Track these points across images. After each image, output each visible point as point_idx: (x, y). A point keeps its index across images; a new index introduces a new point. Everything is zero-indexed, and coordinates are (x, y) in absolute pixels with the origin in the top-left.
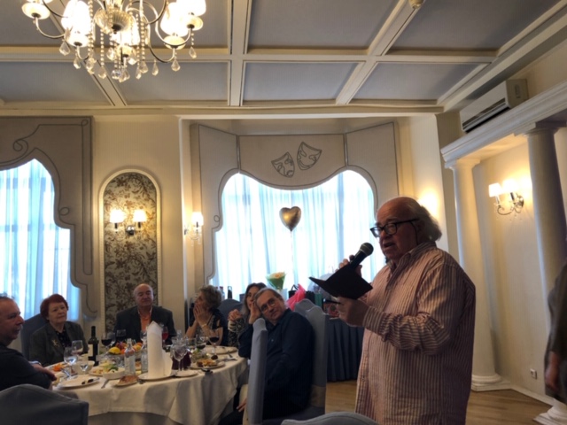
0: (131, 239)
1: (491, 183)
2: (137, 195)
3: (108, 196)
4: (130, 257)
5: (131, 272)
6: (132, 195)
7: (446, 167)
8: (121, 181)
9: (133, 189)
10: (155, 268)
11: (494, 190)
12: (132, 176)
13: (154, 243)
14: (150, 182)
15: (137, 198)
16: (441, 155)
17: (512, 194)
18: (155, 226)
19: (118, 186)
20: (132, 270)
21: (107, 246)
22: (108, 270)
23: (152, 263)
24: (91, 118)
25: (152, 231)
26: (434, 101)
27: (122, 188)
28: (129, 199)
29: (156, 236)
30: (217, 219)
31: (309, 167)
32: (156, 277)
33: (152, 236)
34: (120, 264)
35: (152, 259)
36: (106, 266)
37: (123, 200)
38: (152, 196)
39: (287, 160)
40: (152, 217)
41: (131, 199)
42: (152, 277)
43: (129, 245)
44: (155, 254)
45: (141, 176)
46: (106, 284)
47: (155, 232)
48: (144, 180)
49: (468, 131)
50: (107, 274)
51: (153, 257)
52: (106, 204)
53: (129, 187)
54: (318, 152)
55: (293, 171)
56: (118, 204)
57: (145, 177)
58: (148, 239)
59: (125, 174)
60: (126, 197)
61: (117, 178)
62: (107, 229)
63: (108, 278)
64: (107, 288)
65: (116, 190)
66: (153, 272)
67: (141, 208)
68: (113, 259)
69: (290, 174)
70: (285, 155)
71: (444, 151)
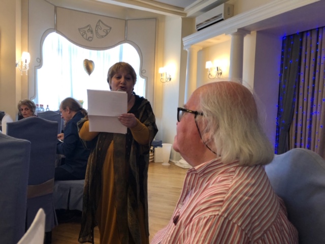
1: (208, 60)
7: (184, 49)
11: (208, 65)
16: (182, 41)
17: (217, 68)
26: (183, 9)
30: (39, 61)
31: (103, 37)
39: (89, 30)
49: (199, 30)
54: (109, 28)
55: (92, 38)
69: (90, 39)
70: (88, 26)
71: (184, 39)
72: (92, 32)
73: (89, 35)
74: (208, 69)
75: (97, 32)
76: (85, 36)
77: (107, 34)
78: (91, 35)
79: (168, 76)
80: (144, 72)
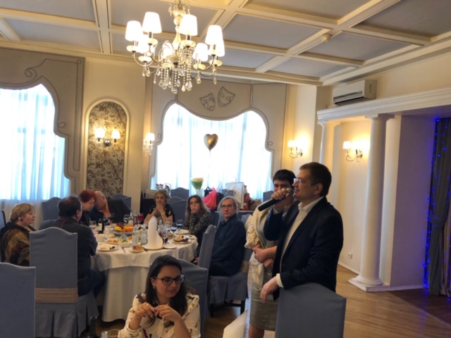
0: (107, 149)
1: (346, 140)
2: (113, 119)
3: (92, 117)
4: (105, 161)
5: (106, 171)
6: (110, 118)
7: (319, 123)
8: (102, 107)
9: (110, 113)
10: (122, 170)
11: (346, 145)
12: (110, 104)
13: (123, 153)
14: (123, 110)
15: (113, 121)
16: (316, 115)
17: (356, 150)
18: (124, 142)
19: (100, 110)
20: (107, 170)
21: (89, 152)
22: (89, 169)
23: (121, 167)
24: (84, 59)
25: (122, 145)
26: (318, 78)
27: (102, 112)
28: (107, 121)
29: (124, 148)
30: (159, 136)
31: (225, 105)
32: (123, 176)
33: (121, 148)
34: (98, 165)
35: (120, 164)
36: (88, 166)
37: (103, 121)
38: (123, 120)
39: (211, 98)
40: (123, 135)
41: (109, 121)
42: (120, 176)
43: (105, 153)
44: (123, 160)
45: (117, 105)
46: (88, 178)
47: (124, 146)
48: (119, 108)
49: (336, 104)
50: (89, 172)
51: (121, 163)
52: (91, 123)
53: (108, 112)
54: (232, 95)
55: (214, 107)
56: (99, 123)
57: (120, 106)
58: (119, 150)
59: (105, 103)
60: (105, 119)
61: (99, 104)
62: (91, 140)
63: (89, 174)
64: (88, 181)
65: (99, 114)
66: (121, 173)
67: (116, 128)
68: (94, 162)
69: (212, 108)
70: (210, 94)
71: (319, 113)
72: (214, 100)
73: (211, 104)
74: (345, 150)
75: (219, 101)
76: (206, 106)
77: (230, 101)
78: (213, 105)
79: (299, 151)
80: (270, 143)
